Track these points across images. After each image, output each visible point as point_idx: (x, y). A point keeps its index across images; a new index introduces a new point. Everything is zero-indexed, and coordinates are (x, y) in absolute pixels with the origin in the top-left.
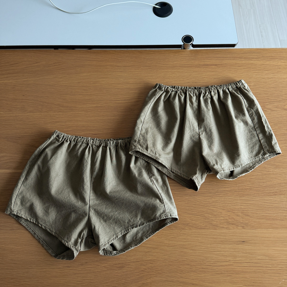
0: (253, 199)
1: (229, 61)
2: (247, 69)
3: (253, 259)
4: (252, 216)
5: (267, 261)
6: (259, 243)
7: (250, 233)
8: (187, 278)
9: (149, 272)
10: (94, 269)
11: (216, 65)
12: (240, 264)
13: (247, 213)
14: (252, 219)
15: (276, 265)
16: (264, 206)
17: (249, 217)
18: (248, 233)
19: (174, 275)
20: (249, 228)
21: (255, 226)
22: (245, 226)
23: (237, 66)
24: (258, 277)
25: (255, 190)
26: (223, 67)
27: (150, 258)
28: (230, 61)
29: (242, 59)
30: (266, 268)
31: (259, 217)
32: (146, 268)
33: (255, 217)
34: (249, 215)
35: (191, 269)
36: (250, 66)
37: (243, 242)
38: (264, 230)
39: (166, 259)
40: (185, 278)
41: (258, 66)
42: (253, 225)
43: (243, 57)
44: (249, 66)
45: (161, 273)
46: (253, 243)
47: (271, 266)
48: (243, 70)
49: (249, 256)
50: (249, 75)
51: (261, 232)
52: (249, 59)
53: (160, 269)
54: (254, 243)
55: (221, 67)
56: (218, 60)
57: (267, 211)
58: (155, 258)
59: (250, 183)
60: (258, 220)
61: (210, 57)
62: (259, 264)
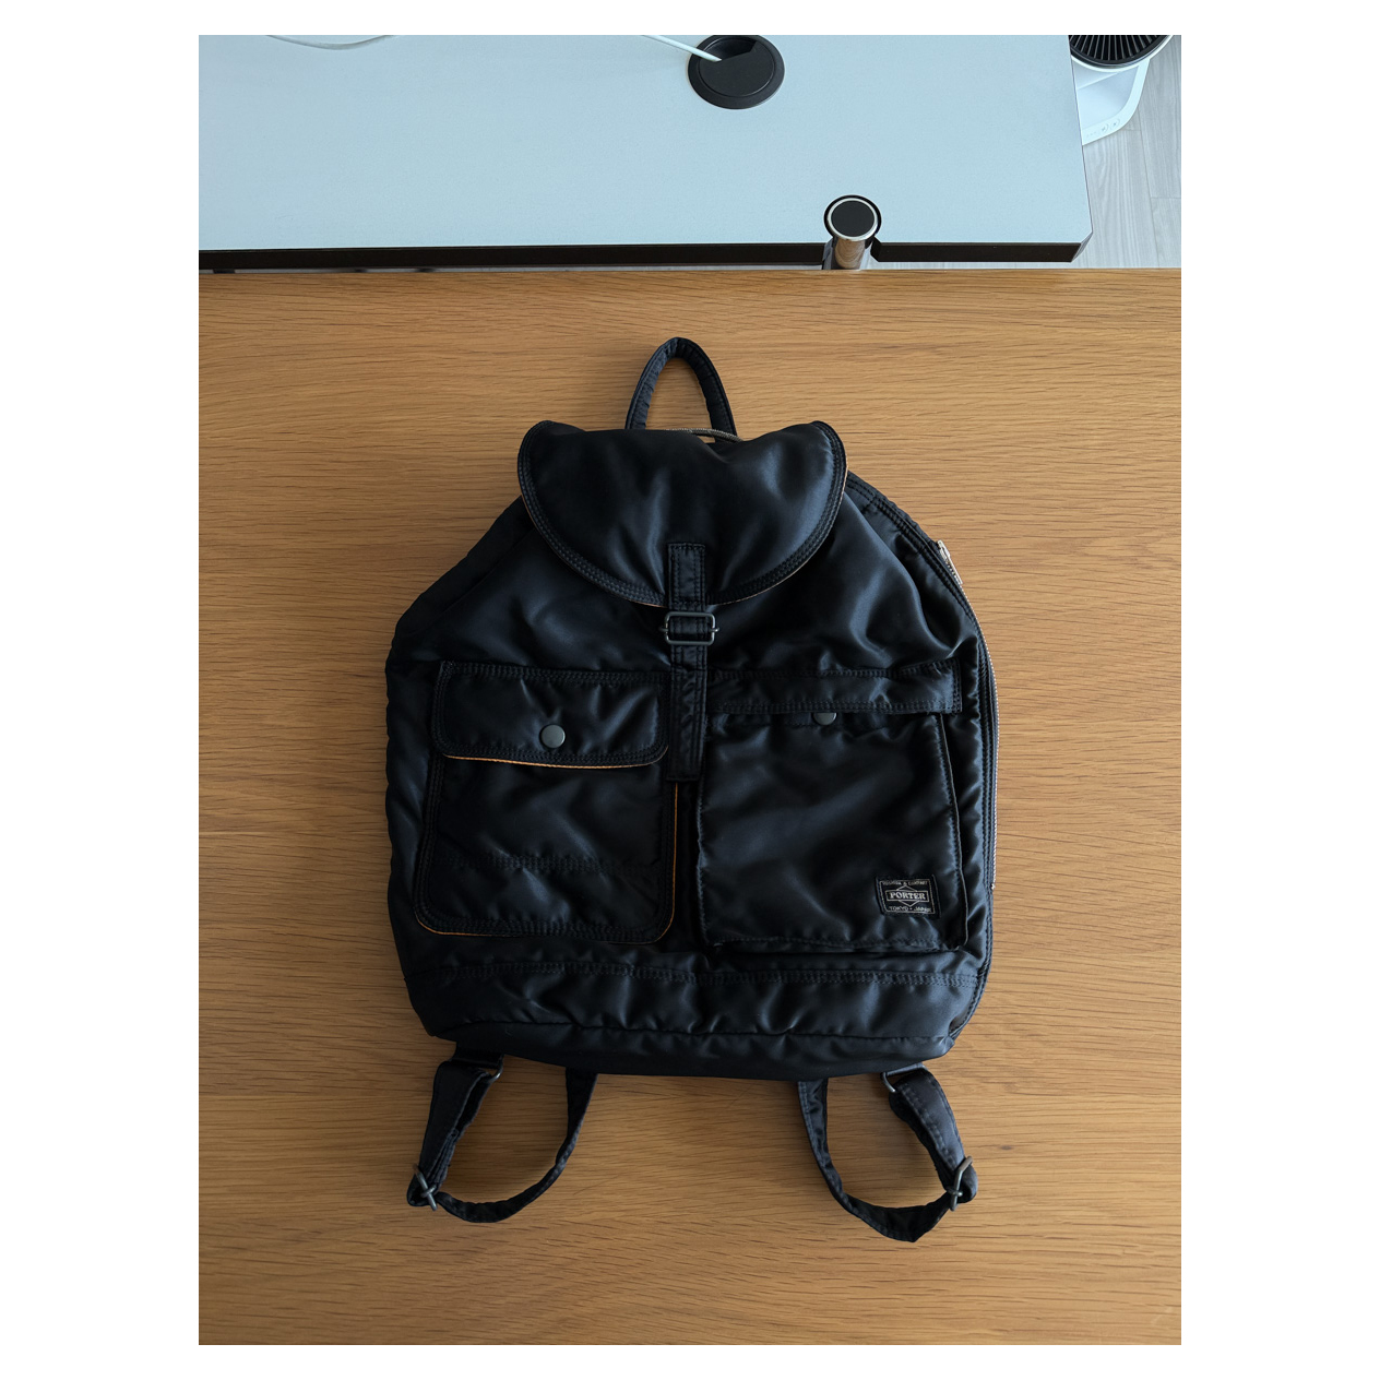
0: (1063, 966)
1: (997, 327)
2: (1077, 367)
3: (1044, 1221)
4: (1050, 1038)
5: (1103, 1228)
6: (1076, 1153)
7: (1036, 1113)
8: (753, 1298)
9: (590, 1272)
10: (350, 1257)
11: (933, 348)
12: (985, 1243)
13: (1028, 1027)
14: (1052, 1050)
15: (1141, 1247)
16: (1110, 995)
17: (1038, 1044)
18: (1031, 1113)
19: (697, 1287)
20: (1036, 1091)
21: (1064, 1081)
22: (1016, 1080)
23: (1032, 354)
24: (1061, 1297)
25: (1073, 926)
26: (966, 360)
27: (594, 1214)
28: (1000, 328)
29: (1057, 320)
30: (1095, 1261)
31: (1081, 1045)
32: (576, 1256)
33: (1066, 1044)
34: (1039, 1032)
35: (768, 1262)
36: (1092, 355)
37: (1005, 1151)
38: (1098, 1099)
39: (665, 1220)
40: (745, 1297)
41: (1129, 355)
42: (1053, 1075)
43: (1062, 311)
44: (1088, 355)
45: (642, 1275)
46: (1048, 1154)
47: (1118, 1252)
48: (1057, 372)
49: (1028, 1208)
50: (1084, 395)
51: (1090, 1105)
52: (1087, 319)
53: (636, 1261)
54: (1052, 1154)
55: (956, 360)
56: (943, 325)
57: (1121, 1016)
58: (617, 1214)
59: (1054, 892)
60: (1077, 1057)
61: (908, 309)
62: (1069, 1241)
